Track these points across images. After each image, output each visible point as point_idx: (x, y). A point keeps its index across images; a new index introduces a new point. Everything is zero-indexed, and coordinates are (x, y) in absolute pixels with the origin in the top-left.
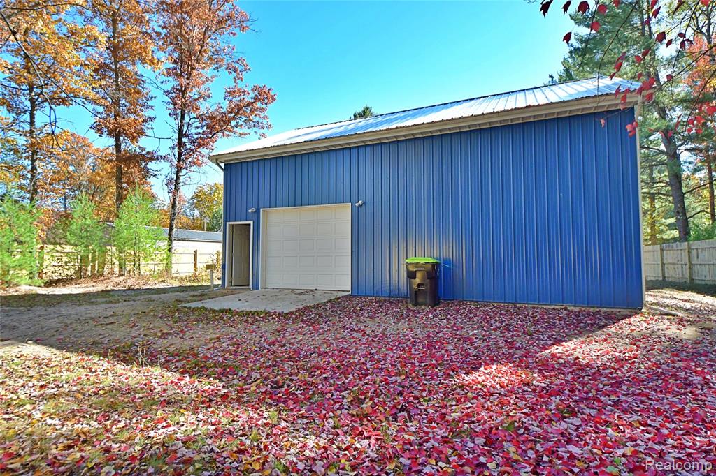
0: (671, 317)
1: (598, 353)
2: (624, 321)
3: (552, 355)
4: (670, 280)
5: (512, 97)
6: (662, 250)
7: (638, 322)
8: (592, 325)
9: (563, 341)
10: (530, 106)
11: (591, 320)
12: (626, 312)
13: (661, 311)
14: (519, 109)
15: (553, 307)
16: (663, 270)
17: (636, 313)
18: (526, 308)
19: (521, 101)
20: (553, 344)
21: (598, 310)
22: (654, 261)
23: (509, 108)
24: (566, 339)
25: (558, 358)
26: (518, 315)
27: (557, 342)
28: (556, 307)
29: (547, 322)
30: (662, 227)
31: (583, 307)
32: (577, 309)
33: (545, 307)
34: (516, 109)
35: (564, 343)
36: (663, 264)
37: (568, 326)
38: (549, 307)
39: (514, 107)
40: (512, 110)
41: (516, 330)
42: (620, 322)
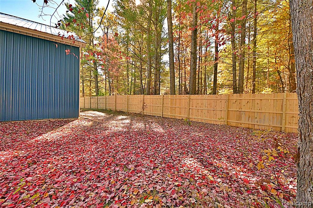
0: (87, 119)
1: (57, 136)
2: (71, 123)
3: (36, 140)
4: (92, 108)
5: (30, 23)
6: (90, 98)
7: (76, 122)
8: (59, 125)
9: (43, 134)
10: (36, 30)
11: (59, 124)
12: (73, 119)
13: (84, 118)
14: (30, 29)
15: (43, 120)
16: (90, 105)
17: (76, 119)
18: (30, 122)
19: (33, 27)
20: (38, 136)
21: (63, 120)
22: (88, 102)
23: (25, 27)
24: (45, 133)
25: (38, 141)
26: (24, 125)
27: (40, 134)
28: (45, 120)
29: (38, 127)
30: (93, 92)
31: (57, 119)
32: (55, 120)
33: (40, 121)
34: (28, 28)
35: (43, 135)
36: (91, 103)
37: (48, 127)
38: (41, 120)
39: (28, 27)
40: (26, 28)
41: (20, 133)
42: (69, 123)
